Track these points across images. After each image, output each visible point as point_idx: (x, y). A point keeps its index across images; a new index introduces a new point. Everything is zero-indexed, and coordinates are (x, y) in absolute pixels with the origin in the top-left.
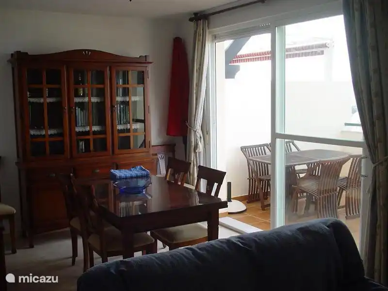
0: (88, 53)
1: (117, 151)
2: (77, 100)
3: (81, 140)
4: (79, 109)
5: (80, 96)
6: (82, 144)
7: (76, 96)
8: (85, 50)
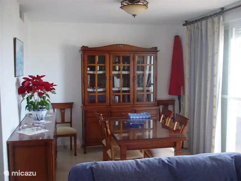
0: (121, 46)
1: (136, 103)
2: (114, 73)
3: (116, 95)
4: (116, 78)
5: (116, 70)
6: (117, 98)
7: (113, 71)
8: (120, 45)
